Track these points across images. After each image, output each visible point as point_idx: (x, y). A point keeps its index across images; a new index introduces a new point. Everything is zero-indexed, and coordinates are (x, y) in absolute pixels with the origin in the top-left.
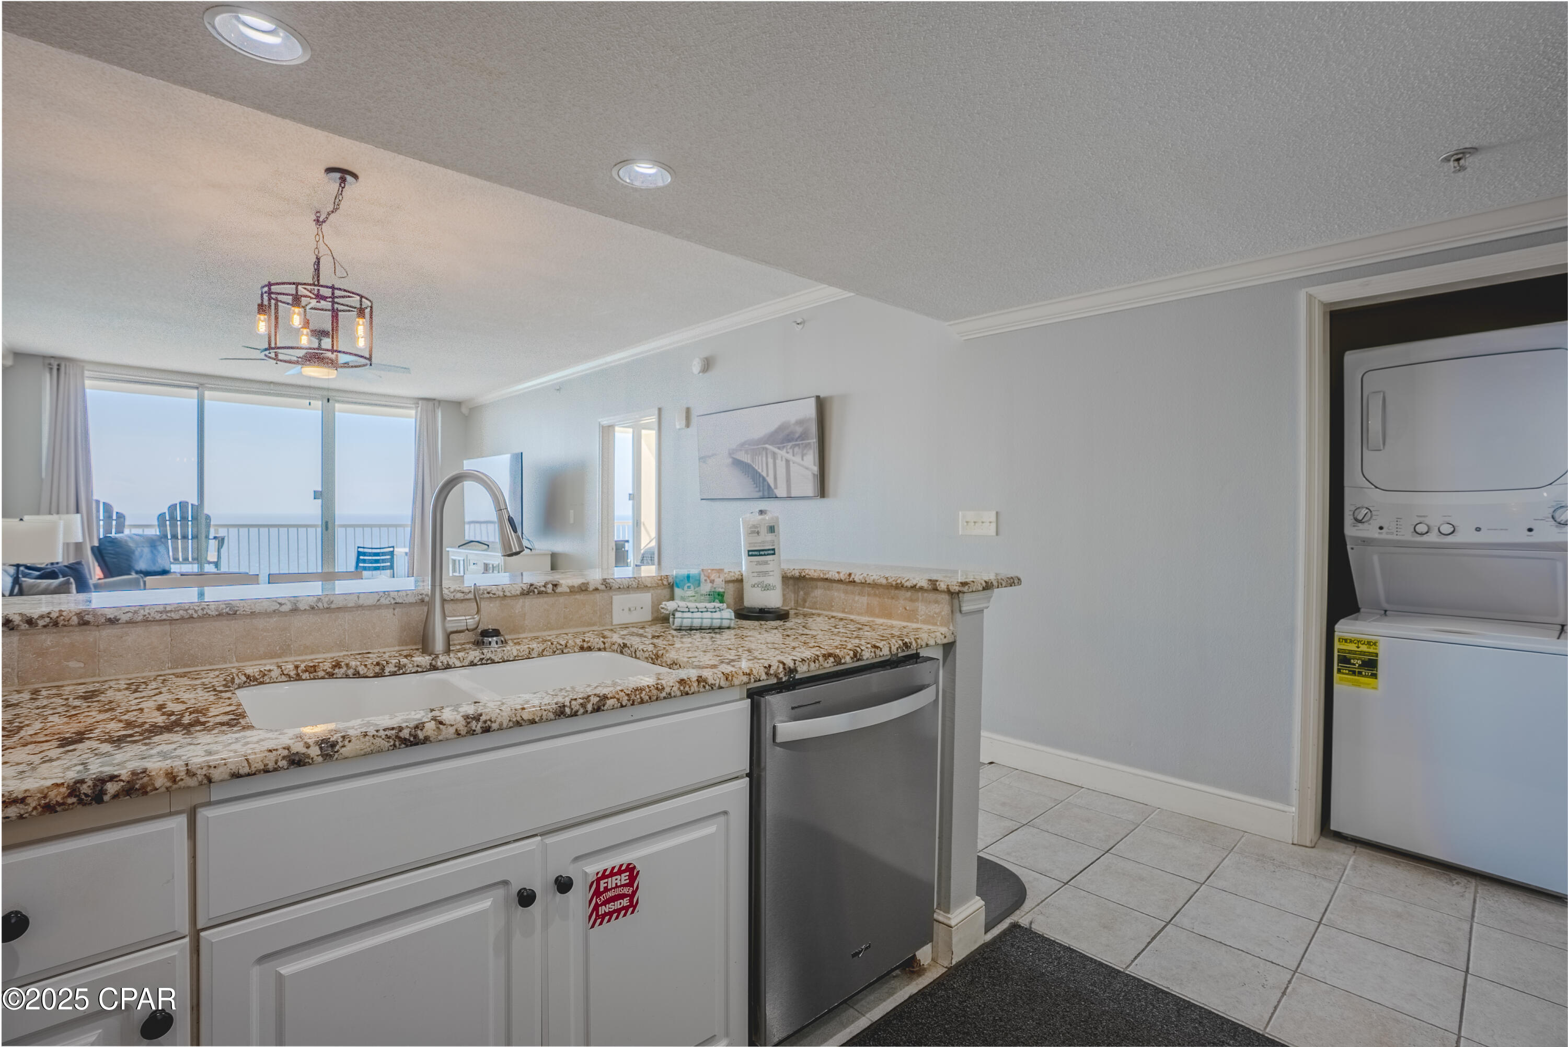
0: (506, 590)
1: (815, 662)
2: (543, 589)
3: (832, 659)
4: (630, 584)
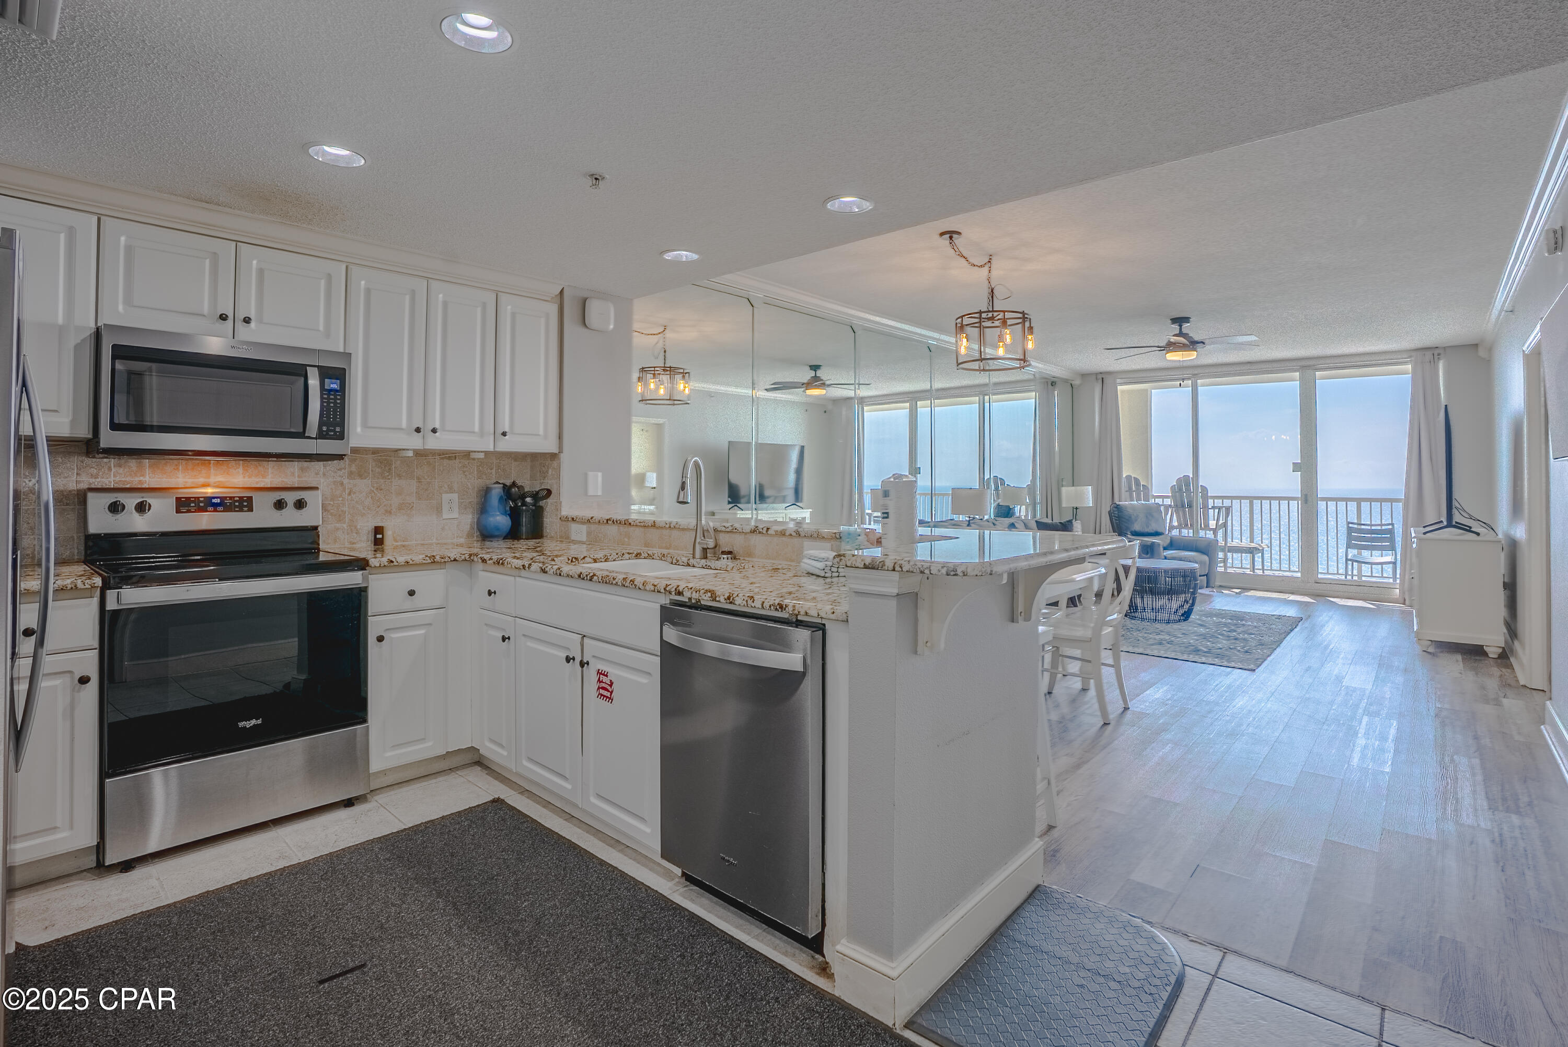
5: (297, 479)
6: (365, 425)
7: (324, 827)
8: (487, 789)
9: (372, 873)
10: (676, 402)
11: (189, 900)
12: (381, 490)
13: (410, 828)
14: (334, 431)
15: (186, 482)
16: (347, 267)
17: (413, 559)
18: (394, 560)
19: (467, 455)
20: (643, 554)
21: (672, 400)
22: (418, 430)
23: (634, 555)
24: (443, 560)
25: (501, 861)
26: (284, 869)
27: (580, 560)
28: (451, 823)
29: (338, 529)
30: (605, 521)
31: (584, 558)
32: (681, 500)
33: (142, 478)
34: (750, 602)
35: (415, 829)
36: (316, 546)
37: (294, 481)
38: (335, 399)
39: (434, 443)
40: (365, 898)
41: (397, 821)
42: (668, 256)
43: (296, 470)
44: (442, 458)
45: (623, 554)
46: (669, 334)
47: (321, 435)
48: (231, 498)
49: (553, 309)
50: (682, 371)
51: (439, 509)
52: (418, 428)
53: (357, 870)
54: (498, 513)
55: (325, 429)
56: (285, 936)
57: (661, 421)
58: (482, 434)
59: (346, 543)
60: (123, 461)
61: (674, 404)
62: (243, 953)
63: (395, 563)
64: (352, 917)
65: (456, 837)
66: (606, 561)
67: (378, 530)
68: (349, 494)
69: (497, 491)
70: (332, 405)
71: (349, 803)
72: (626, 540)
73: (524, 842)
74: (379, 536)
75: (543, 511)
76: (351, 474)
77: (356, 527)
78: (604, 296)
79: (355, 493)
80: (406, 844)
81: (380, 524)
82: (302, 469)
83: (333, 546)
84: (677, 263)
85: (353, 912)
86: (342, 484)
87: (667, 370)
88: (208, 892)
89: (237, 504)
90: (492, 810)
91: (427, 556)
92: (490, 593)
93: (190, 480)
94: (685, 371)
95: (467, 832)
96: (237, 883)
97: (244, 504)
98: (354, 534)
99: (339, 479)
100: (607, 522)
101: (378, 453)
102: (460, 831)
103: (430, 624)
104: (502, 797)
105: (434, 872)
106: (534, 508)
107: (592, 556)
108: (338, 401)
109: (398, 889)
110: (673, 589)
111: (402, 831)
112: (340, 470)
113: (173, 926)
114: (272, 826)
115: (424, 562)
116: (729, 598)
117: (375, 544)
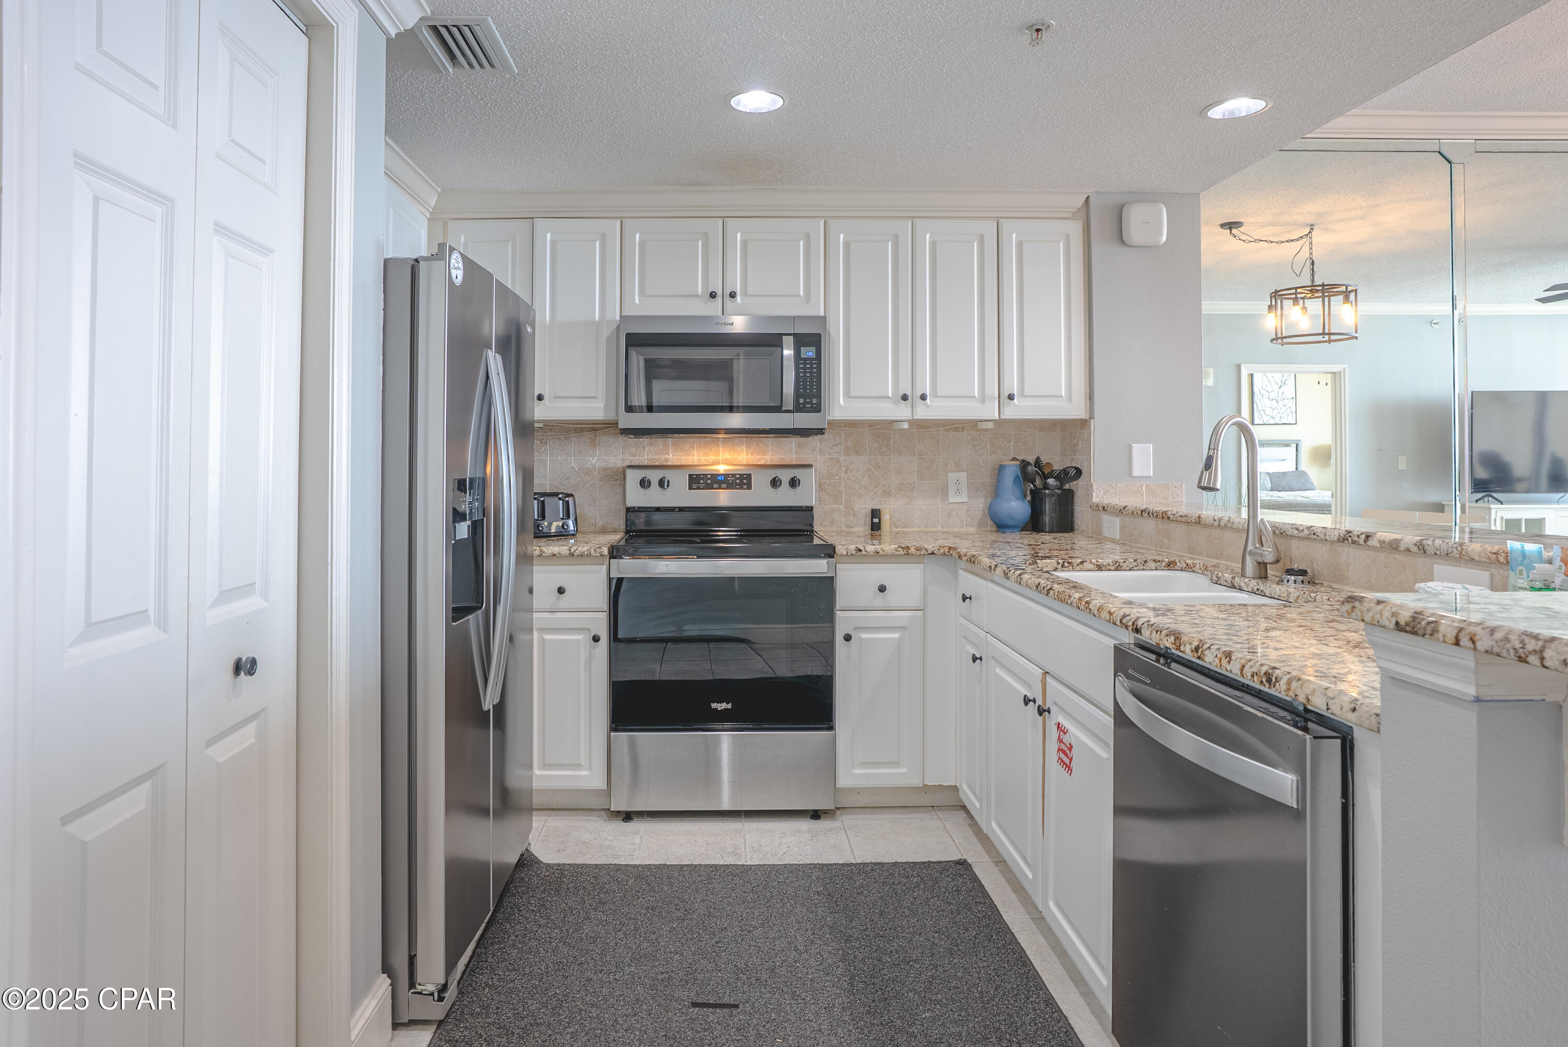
0: (1327, 534)
1: (1157, 632)
2: (1356, 539)
3: (1172, 639)
4: (1450, 551)
5: (794, 456)
6: (847, 395)
7: (783, 834)
8: (960, 844)
9: (796, 903)
10: (1333, 337)
11: (648, 867)
12: (879, 468)
13: (857, 864)
14: (811, 403)
15: (700, 460)
16: (825, 222)
17: (885, 549)
18: (862, 548)
19: (974, 424)
20: (1178, 564)
21: (1327, 335)
22: (905, 398)
23: (1164, 564)
24: (918, 553)
25: (929, 944)
26: (727, 866)
27: (1075, 565)
28: (899, 874)
29: (834, 511)
30: (1140, 513)
31: (1082, 563)
32: (1205, 483)
33: (667, 456)
34: (1224, 662)
35: (861, 868)
36: (810, 528)
37: (792, 459)
38: (812, 368)
39: (923, 412)
40: (776, 929)
41: (849, 851)
42: (1216, 113)
43: (794, 447)
44: (947, 430)
45: (1146, 562)
46: (1317, 237)
47: (798, 408)
48: (733, 475)
49: (1075, 229)
50: (1343, 288)
51: (944, 492)
52: (905, 395)
53: (785, 894)
54: (1013, 498)
55: (801, 401)
56: (694, 938)
57: (1336, 368)
58: (983, 399)
59: (843, 527)
60: (653, 440)
61: (1329, 341)
62: (656, 940)
63: (864, 553)
64: (755, 946)
65: (896, 893)
66: (1116, 570)
67: (875, 513)
68: (846, 472)
69: (1012, 470)
70: (808, 375)
71: (816, 815)
72: (1166, 541)
73: (967, 930)
74: (876, 520)
75: (1073, 497)
76: (847, 451)
77: (853, 509)
78: (1149, 197)
79: (851, 471)
80: (844, 882)
81: (877, 507)
82: (799, 446)
83: (829, 529)
84: (1232, 122)
85: (758, 940)
86: (838, 461)
87: (1318, 291)
88: (665, 865)
89: (738, 481)
90: (952, 873)
91: (900, 547)
92: (964, 598)
93: (703, 458)
94: (1350, 289)
95: (911, 892)
96: (688, 865)
97: (741, 481)
98: (852, 517)
99: (835, 456)
100: (1142, 514)
101: (875, 426)
102: (904, 888)
103: (905, 628)
104: (969, 861)
105: (853, 928)
106: (1059, 492)
107: (1094, 561)
108: (815, 370)
109: (809, 932)
110: (1130, 623)
111: (848, 865)
112: (836, 445)
113: (627, 887)
114: (743, 817)
115: (896, 553)
116: (1197, 649)
117: (872, 530)
